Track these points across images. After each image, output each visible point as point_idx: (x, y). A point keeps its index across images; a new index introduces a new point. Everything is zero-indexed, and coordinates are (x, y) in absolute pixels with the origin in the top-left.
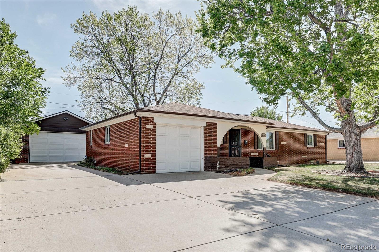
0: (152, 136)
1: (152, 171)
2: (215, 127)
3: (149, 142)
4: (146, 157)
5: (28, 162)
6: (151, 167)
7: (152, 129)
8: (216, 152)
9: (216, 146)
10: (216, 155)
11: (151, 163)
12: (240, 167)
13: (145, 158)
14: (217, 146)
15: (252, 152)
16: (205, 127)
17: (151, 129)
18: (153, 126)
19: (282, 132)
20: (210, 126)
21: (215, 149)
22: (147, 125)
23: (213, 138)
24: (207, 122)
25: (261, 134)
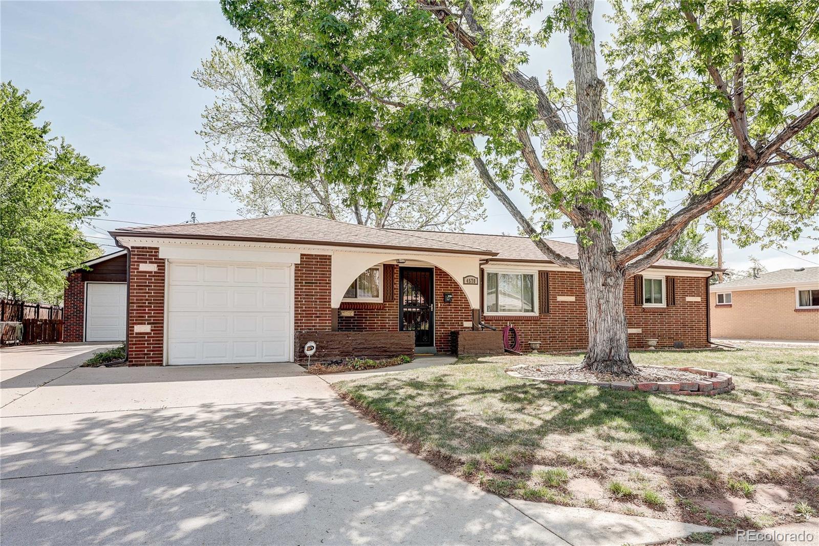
0: (155, 286)
1: (153, 361)
2: (327, 265)
3: (147, 300)
4: (137, 331)
5: (82, 341)
6: (152, 353)
7: (155, 272)
8: (328, 320)
9: (327, 308)
10: (327, 326)
11: (152, 344)
12: (384, 354)
13: (136, 334)
14: (330, 308)
15: (465, 321)
16: (296, 264)
17: (151, 272)
18: (158, 266)
19: (561, 272)
20: (312, 262)
21: (326, 314)
22: (141, 265)
23: (320, 289)
24: (302, 255)
25: (464, 278)
